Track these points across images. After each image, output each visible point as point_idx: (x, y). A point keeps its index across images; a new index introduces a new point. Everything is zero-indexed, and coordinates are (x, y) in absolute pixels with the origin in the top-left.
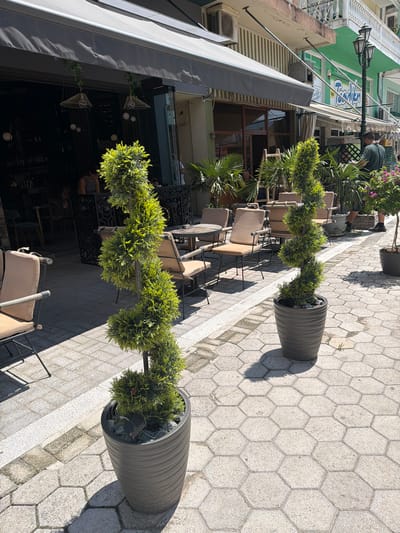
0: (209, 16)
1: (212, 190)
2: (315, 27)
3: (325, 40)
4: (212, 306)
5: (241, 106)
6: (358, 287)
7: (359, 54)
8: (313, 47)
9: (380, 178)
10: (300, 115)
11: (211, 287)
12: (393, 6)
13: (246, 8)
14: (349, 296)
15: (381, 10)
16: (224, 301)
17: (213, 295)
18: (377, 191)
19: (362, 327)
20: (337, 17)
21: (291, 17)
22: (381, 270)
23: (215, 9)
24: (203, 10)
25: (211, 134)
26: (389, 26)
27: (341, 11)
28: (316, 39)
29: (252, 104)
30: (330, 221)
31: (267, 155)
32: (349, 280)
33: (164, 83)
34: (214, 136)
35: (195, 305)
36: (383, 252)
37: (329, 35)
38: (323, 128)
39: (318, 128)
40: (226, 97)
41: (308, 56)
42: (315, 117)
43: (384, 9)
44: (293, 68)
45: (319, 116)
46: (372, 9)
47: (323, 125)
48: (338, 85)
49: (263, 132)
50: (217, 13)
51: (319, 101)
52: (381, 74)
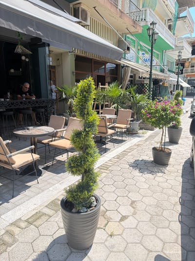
0: (74, 9)
1: (69, 103)
2: (132, 23)
3: (137, 30)
4: (39, 186)
5: (91, 59)
6: (136, 173)
7: (150, 36)
8: (130, 33)
9: (153, 106)
10: (123, 67)
11: (46, 168)
12: (171, 19)
13: (94, 7)
14: (130, 180)
15: (165, 21)
16: (50, 181)
17: (46, 175)
18: (151, 113)
19: (132, 210)
20: (143, 20)
21: (118, 16)
22: (153, 160)
23: (78, 6)
24: (71, 5)
25: (73, 73)
26: (169, 28)
27: (145, 17)
28: (132, 30)
29: (97, 59)
30: (128, 126)
31: (100, 86)
32: (132, 166)
33: (43, 41)
34: (74, 74)
35: (28, 184)
36: (154, 149)
37: (138, 28)
38: (135, 75)
39: (132, 74)
40: (82, 53)
41: (129, 38)
42: (130, 69)
43: (167, 20)
44: (120, 43)
45: (132, 68)
46: (161, 19)
47: (135, 73)
48: (143, 54)
49: (103, 74)
50: (79, 8)
51: (133, 61)
52: (164, 51)
